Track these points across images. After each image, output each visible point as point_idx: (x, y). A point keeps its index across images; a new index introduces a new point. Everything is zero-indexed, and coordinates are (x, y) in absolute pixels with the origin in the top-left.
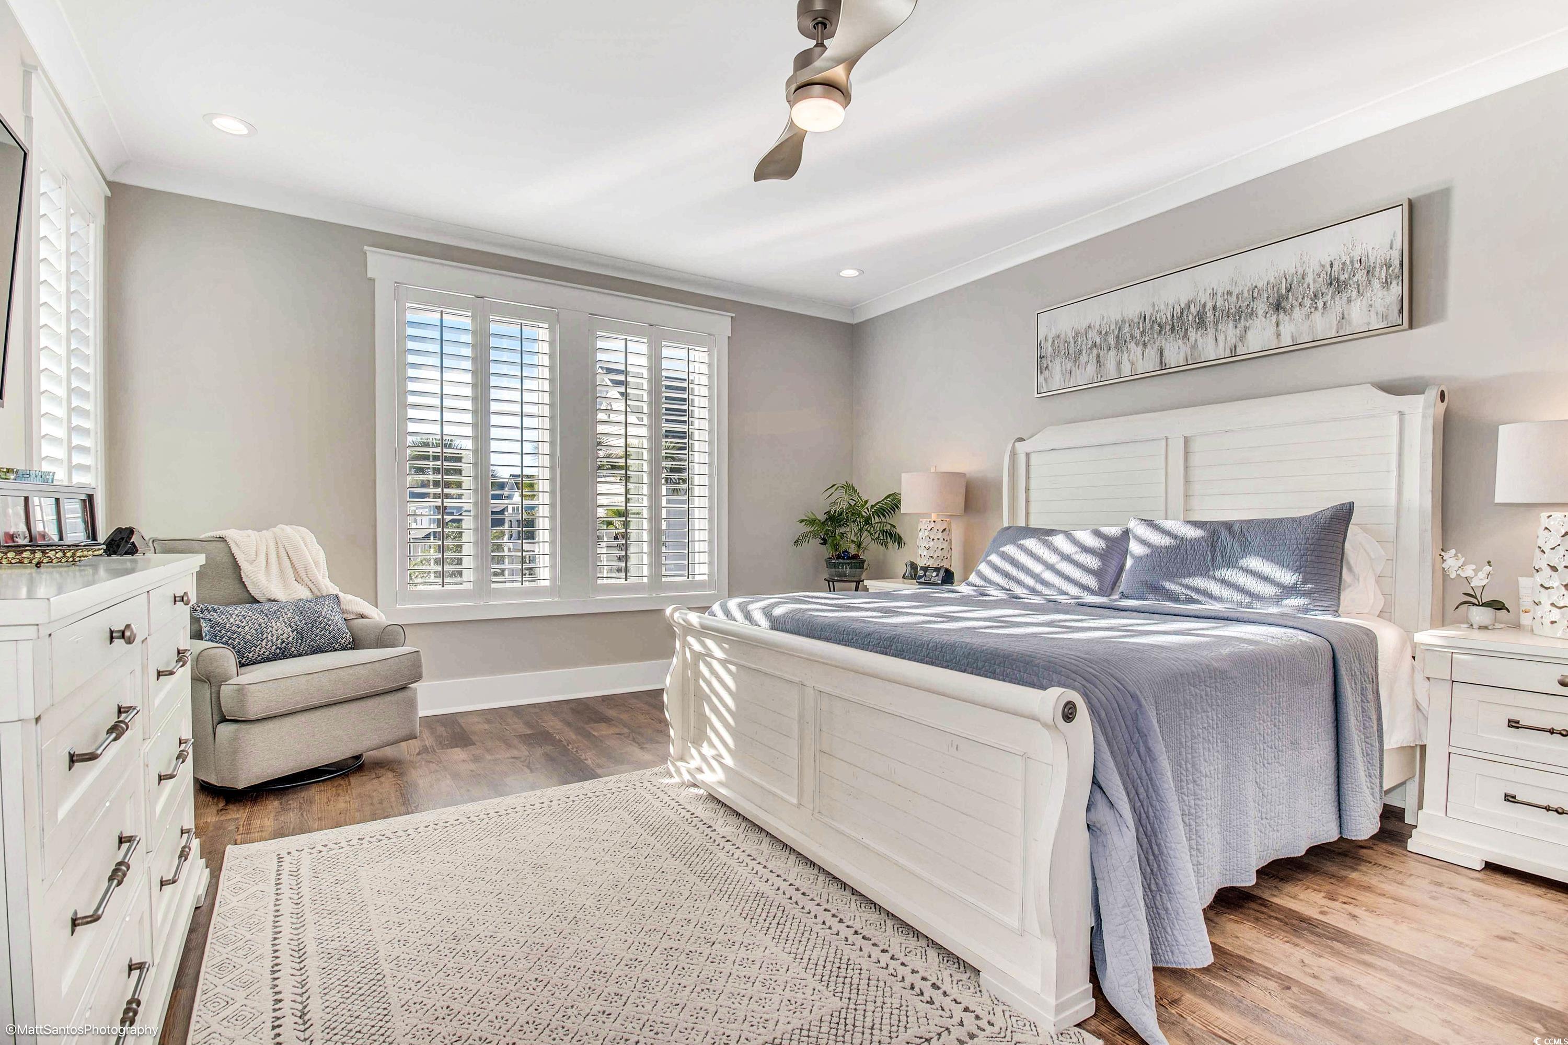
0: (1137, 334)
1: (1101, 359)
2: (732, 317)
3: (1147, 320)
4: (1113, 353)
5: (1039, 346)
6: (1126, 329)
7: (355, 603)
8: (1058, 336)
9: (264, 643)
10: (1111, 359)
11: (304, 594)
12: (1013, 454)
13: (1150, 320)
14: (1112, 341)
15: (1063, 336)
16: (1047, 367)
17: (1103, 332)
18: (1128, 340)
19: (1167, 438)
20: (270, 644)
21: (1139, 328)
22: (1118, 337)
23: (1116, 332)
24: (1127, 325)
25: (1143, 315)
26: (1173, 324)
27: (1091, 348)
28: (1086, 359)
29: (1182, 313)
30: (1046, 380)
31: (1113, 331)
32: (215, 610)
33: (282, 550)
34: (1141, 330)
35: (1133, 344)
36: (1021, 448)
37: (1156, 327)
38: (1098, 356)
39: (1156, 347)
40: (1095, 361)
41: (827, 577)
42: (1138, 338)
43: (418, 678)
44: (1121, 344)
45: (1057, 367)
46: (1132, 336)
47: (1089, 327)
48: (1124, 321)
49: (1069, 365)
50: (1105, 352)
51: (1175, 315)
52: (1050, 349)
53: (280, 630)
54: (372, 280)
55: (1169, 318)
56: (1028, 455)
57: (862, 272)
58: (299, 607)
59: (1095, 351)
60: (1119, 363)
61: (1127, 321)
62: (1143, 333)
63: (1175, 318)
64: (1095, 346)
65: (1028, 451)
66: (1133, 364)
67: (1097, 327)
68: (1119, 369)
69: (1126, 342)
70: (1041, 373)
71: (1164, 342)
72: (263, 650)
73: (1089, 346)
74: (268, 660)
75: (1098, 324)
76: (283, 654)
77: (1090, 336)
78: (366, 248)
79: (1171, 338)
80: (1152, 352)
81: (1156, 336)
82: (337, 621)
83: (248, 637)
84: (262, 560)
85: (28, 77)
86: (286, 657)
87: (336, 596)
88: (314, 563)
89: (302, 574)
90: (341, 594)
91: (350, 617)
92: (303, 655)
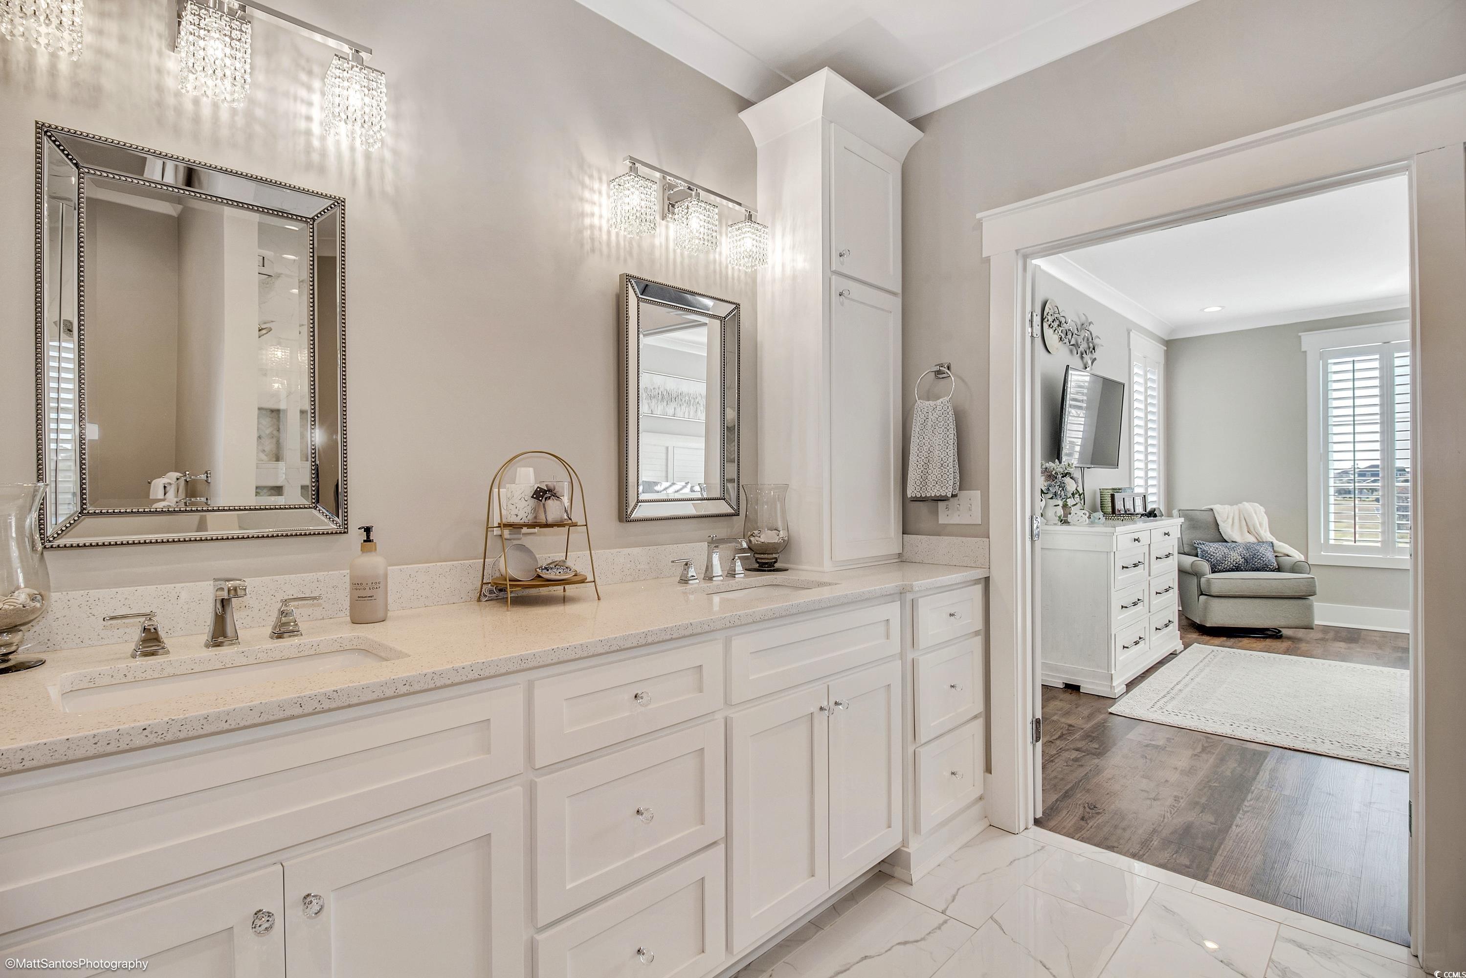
7: (1283, 547)
9: (1226, 563)
11: (1251, 539)
20: (1229, 563)
32: (1204, 544)
33: (1242, 516)
43: (1313, 594)
53: (1235, 557)
54: (1305, 352)
58: (1248, 547)
72: (1226, 566)
74: (1229, 571)
76: (1237, 569)
78: (1300, 334)
82: (1270, 556)
83: (1218, 558)
84: (1230, 521)
85: (1129, 333)
86: (1238, 571)
87: (1272, 543)
88: (1261, 524)
89: (1252, 529)
90: (1275, 542)
91: (1279, 555)
92: (1247, 571)
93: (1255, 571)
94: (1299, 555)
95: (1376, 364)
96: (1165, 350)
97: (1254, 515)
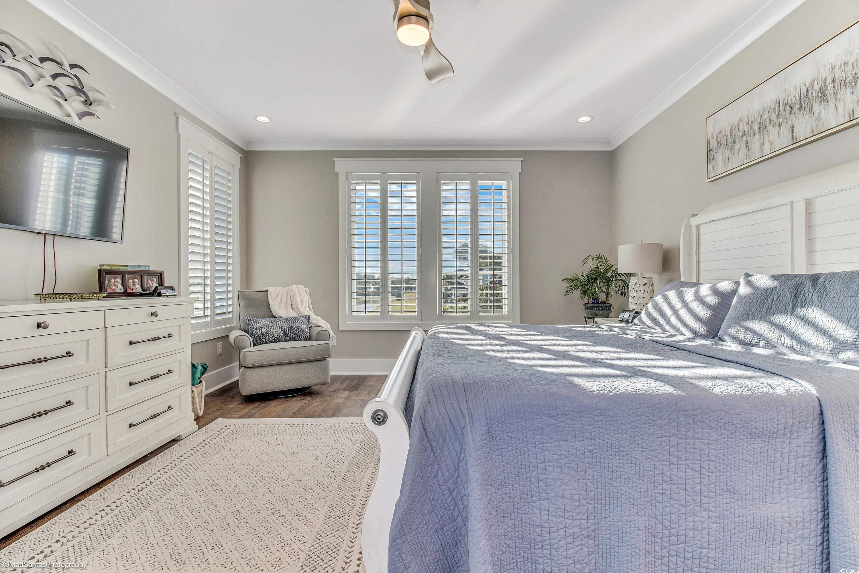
0: (774, 117)
1: (749, 144)
2: (522, 161)
3: (781, 104)
4: (757, 136)
5: (708, 142)
6: (766, 116)
7: (317, 319)
8: (720, 132)
9: (269, 335)
10: (755, 142)
11: (293, 314)
12: (689, 226)
13: (783, 104)
14: (756, 128)
15: (723, 133)
16: (713, 158)
17: (750, 122)
18: (767, 124)
19: (792, 203)
20: (272, 336)
21: (775, 113)
22: (760, 124)
23: (759, 120)
24: (767, 112)
25: (778, 101)
26: (800, 102)
27: (742, 137)
28: (739, 147)
29: (807, 91)
30: (713, 168)
31: (757, 119)
32: (253, 320)
33: (289, 296)
34: (777, 113)
35: (771, 127)
36: (694, 221)
37: (788, 108)
38: (747, 142)
39: (788, 125)
40: (745, 147)
41: (585, 315)
42: (775, 121)
43: (329, 356)
44: (762, 127)
45: (720, 157)
46: (770, 121)
47: (741, 120)
48: (764, 110)
49: (728, 153)
50: (752, 137)
51: (802, 95)
52: (715, 143)
53: (277, 330)
54: (337, 173)
55: (798, 98)
56: (698, 227)
57: (592, 117)
58: (289, 321)
59: (744, 139)
60: (762, 145)
61: (766, 109)
62: (778, 116)
63: (802, 97)
64: (745, 134)
65: (698, 223)
66: (771, 143)
67: (746, 118)
68: (762, 150)
69: (766, 126)
70: (710, 163)
71: (794, 120)
72: (269, 338)
73: (741, 135)
74: (272, 342)
75: (746, 116)
76: (278, 340)
77: (741, 127)
78: (334, 159)
79: (800, 115)
80: (785, 131)
81: (788, 117)
82: (304, 326)
83: (263, 332)
84: (278, 300)
85: (177, 119)
86: (280, 341)
87: (308, 317)
88: (302, 302)
89: (294, 307)
90: (312, 315)
91: (313, 326)
92: (286, 341)
93: (292, 340)
94: (327, 325)
95: (378, 187)
96: (241, 157)
97: (297, 294)
